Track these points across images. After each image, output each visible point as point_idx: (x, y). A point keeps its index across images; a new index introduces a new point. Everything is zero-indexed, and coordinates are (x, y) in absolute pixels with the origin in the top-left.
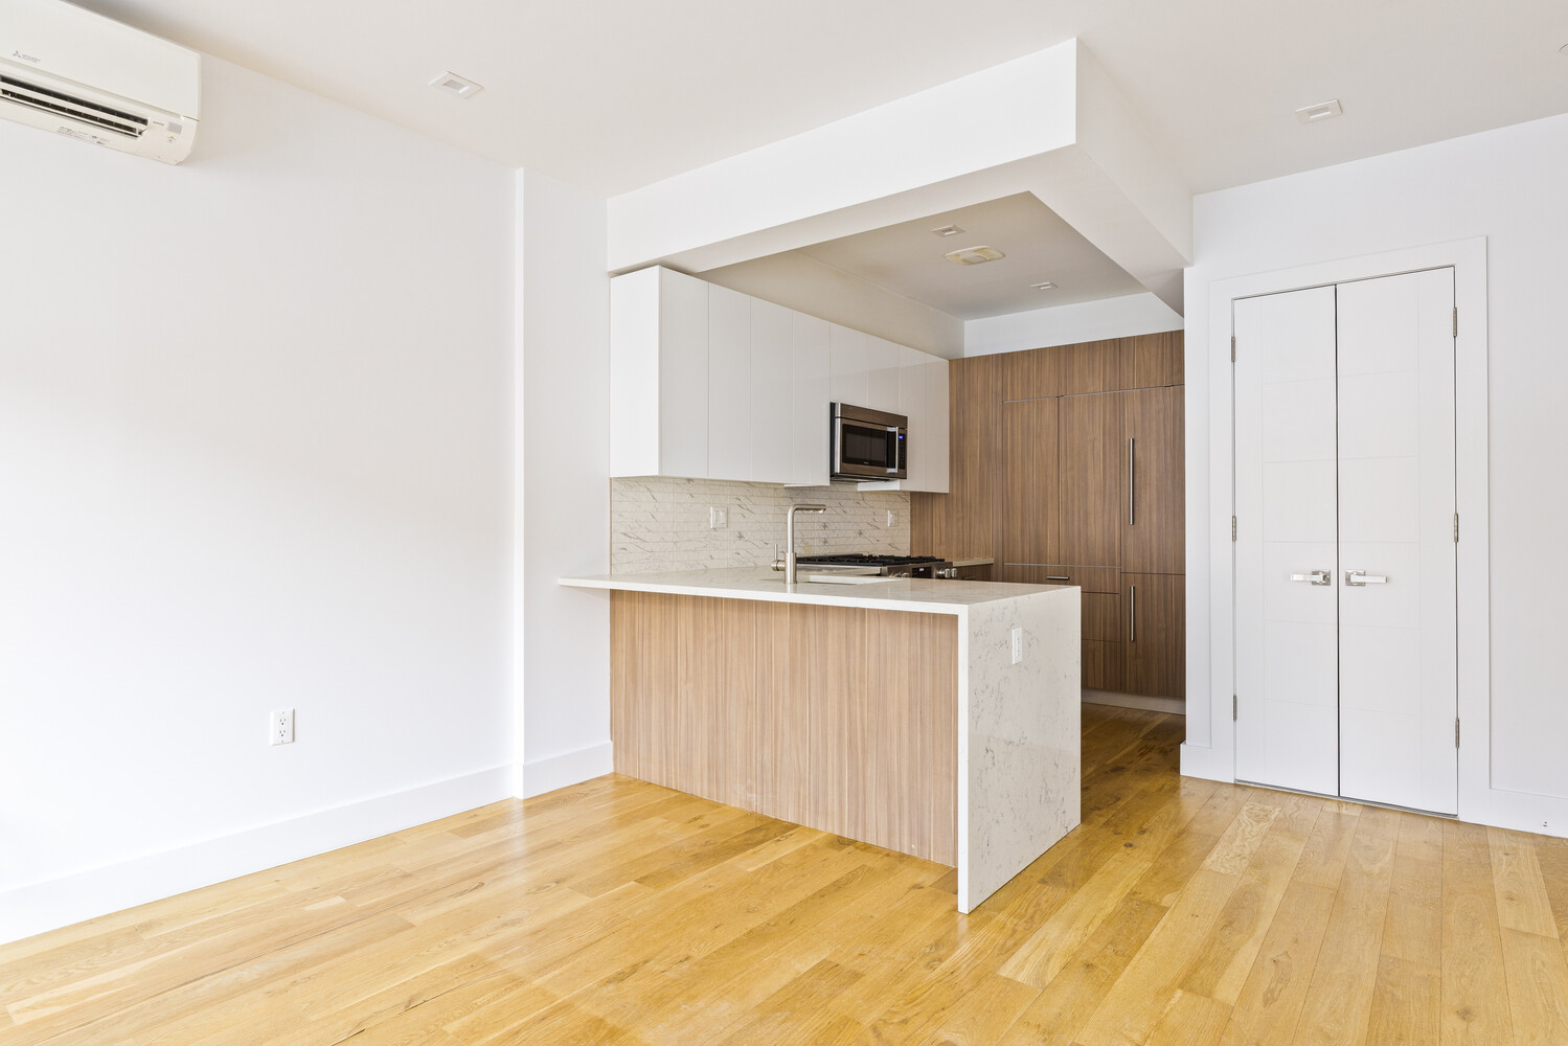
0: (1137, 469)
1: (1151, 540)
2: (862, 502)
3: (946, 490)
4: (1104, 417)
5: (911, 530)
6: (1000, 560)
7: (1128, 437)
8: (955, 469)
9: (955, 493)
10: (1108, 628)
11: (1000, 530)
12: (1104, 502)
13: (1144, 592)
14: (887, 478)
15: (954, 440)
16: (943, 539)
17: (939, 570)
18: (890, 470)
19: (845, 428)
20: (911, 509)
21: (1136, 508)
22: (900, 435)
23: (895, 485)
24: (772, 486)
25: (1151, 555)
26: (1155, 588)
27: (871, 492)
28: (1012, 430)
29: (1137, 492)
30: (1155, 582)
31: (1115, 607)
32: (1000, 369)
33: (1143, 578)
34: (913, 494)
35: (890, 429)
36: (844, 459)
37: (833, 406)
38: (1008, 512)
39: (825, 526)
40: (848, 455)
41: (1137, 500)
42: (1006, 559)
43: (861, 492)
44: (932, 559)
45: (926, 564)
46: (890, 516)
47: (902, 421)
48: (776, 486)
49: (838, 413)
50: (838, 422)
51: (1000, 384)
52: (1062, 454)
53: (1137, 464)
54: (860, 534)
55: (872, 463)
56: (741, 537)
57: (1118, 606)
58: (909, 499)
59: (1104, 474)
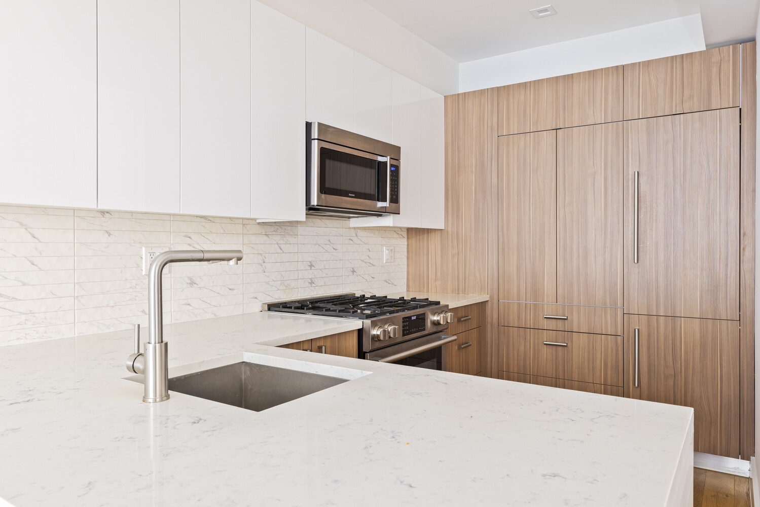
0: (642, 204)
1: (657, 280)
2: (355, 239)
3: (441, 226)
4: (606, 151)
5: (408, 265)
6: (496, 297)
7: (632, 169)
8: (450, 206)
9: (450, 229)
10: (609, 372)
11: (495, 267)
12: (605, 238)
13: (649, 335)
14: (379, 213)
15: (450, 176)
16: (439, 274)
17: (434, 314)
18: (380, 204)
19: (324, 153)
20: (408, 245)
21: (641, 246)
22: (392, 166)
23: (388, 221)
24: (241, 221)
25: (657, 297)
26: (662, 331)
27: (365, 229)
28: (508, 164)
29: (641, 229)
30: (662, 325)
31: (617, 350)
32: (495, 103)
33: (648, 321)
34: (410, 231)
35: (380, 159)
36: (323, 189)
37: (308, 126)
38: (503, 249)
39: (311, 266)
40: (327, 186)
41: (641, 237)
42: (501, 297)
43: (354, 228)
44: (428, 303)
45: (419, 311)
46: (385, 252)
47: (395, 151)
48: (245, 222)
49: (315, 134)
50: (315, 146)
51: (495, 119)
52: (560, 188)
53: (642, 199)
54: (353, 271)
55: (359, 195)
56: (192, 283)
57: (620, 349)
58: (405, 234)
59: (606, 209)
